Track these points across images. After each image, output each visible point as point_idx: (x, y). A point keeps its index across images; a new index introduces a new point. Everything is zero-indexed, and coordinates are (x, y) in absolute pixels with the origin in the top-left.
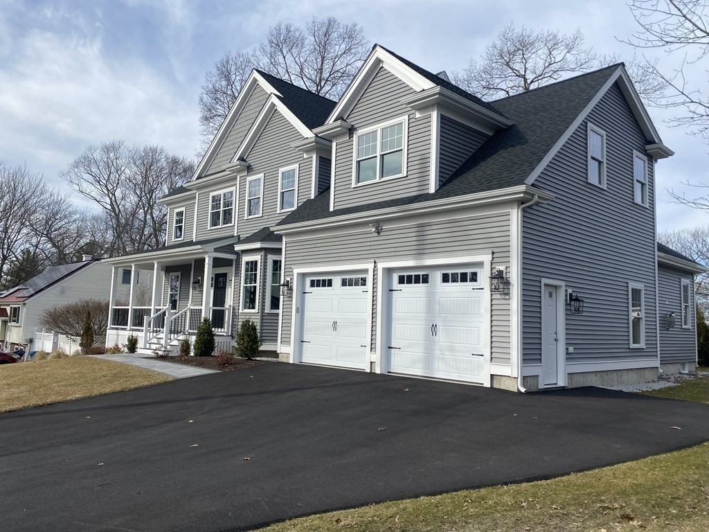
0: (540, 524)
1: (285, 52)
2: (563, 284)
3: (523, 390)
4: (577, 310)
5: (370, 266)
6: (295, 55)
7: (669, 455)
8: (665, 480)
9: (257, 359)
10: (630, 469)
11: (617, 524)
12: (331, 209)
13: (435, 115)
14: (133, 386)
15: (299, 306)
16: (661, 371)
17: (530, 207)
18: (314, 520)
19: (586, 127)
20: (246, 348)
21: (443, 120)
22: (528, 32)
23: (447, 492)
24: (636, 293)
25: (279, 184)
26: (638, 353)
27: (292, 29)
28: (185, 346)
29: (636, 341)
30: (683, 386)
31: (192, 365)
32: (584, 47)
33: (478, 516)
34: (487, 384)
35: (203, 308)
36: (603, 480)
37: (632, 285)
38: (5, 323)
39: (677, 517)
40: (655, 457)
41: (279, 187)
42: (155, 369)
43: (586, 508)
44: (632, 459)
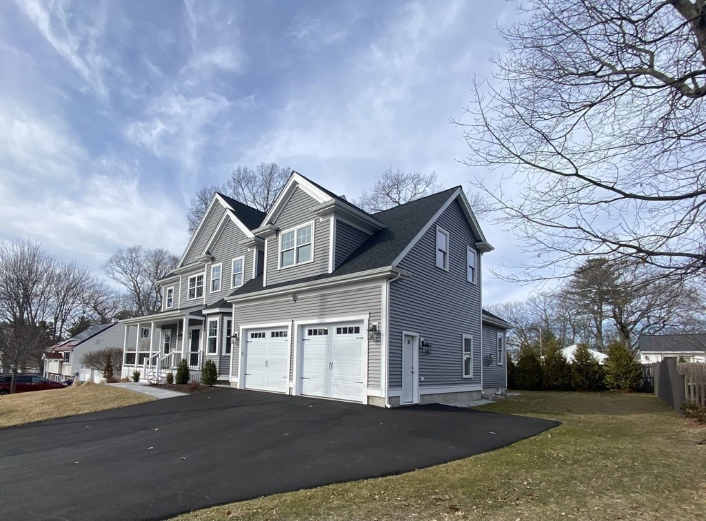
0: (386, 515)
1: (243, 186)
2: (417, 334)
3: (389, 406)
4: (427, 352)
5: (290, 324)
6: (250, 188)
7: (487, 454)
8: (484, 475)
9: (217, 385)
10: (459, 465)
11: (446, 514)
12: (264, 285)
13: (332, 219)
14: (126, 405)
15: (243, 351)
16: (483, 393)
17: (395, 281)
18: (211, 512)
19: (436, 229)
20: (208, 378)
21: (339, 224)
22: (400, 173)
23: (321, 486)
24: (467, 341)
25: (232, 269)
26: (469, 381)
27: (248, 171)
28: (170, 377)
29: (467, 373)
30: (498, 402)
31: (172, 390)
32: (437, 184)
33: (339, 507)
34: (365, 403)
35: (182, 352)
36: (439, 475)
37: (465, 336)
38: (61, 362)
39: (492, 507)
40: (477, 456)
41: (232, 271)
42: (146, 393)
43: (424, 500)
44: (460, 458)
